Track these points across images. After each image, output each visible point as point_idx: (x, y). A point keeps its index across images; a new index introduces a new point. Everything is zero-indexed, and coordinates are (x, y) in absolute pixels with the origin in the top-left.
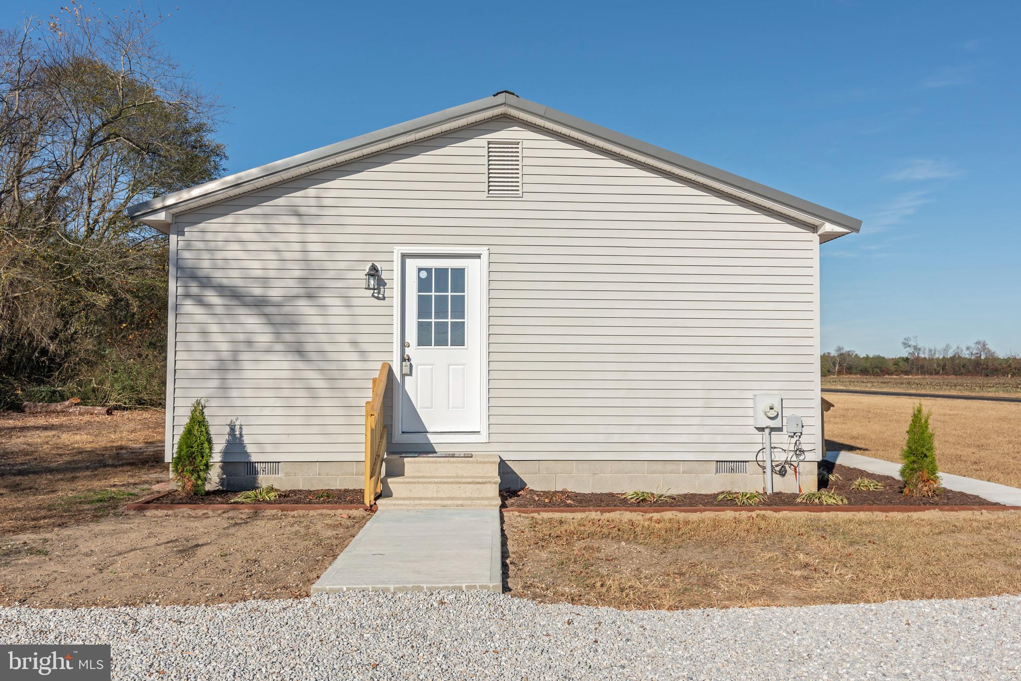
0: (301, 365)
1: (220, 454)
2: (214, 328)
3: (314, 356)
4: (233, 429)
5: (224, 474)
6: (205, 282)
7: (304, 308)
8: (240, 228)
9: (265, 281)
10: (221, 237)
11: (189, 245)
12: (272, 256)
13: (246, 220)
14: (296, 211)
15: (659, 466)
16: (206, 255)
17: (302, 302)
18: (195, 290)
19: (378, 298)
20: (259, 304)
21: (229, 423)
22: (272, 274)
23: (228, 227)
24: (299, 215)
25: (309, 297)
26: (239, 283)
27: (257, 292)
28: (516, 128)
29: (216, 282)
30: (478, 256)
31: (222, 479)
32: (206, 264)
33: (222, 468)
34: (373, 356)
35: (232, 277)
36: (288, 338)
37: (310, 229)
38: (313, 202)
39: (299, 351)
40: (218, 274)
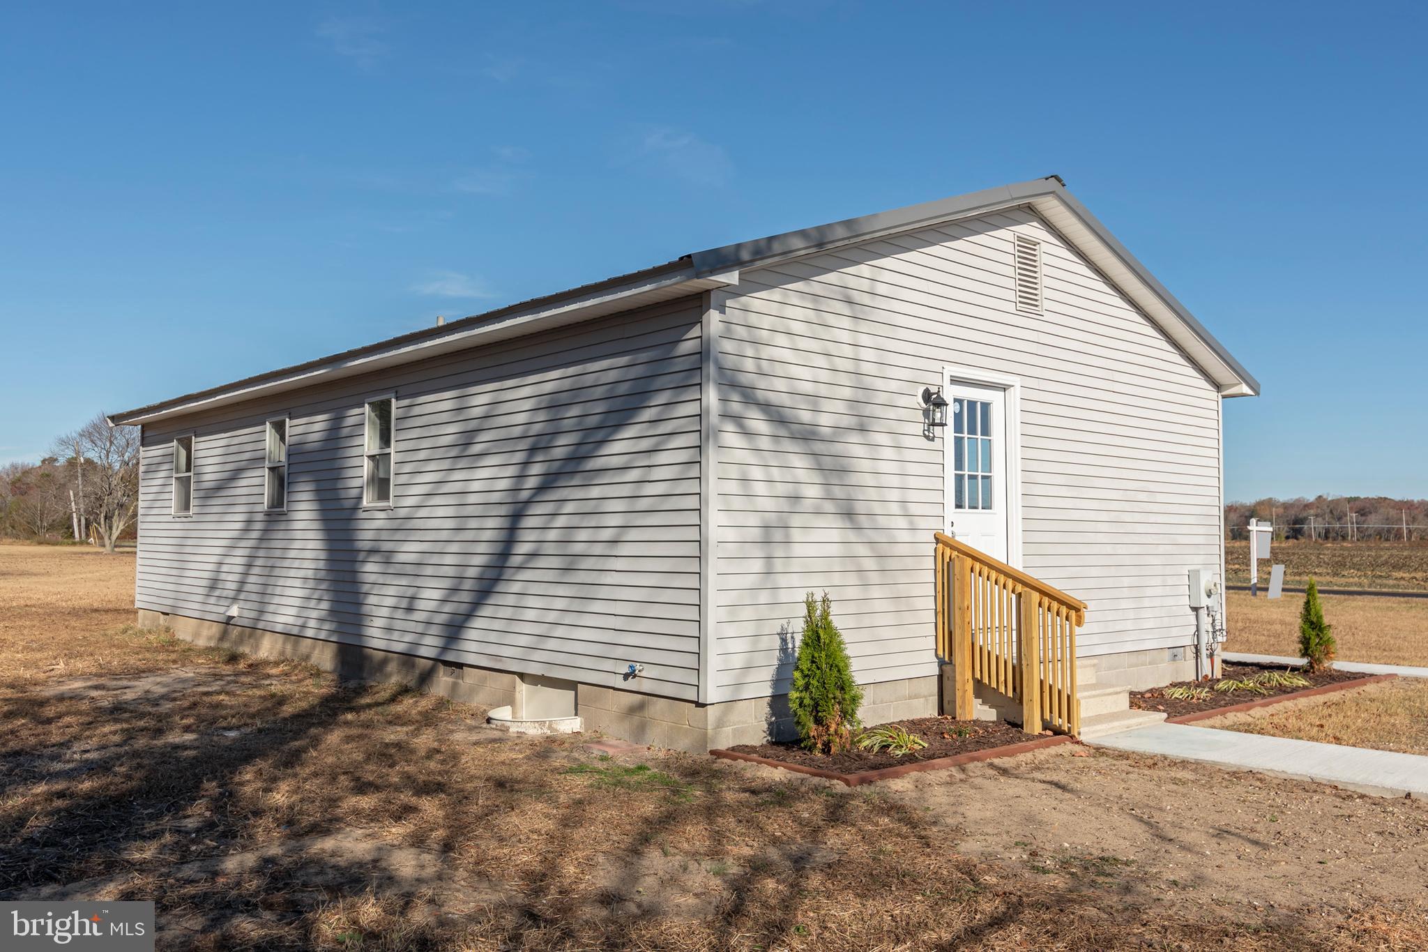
0: (852, 536)
1: (769, 683)
2: (757, 473)
3: (864, 521)
4: (784, 641)
5: (773, 715)
6: (749, 396)
7: (854, 447)
8: (789, 312)
9: (814, 400)
10: (766, 322)
11: (728, 330)
12: (821, 361)
13: (795, 300)
14: (848, 297)
15: (1133, 658)
16: (749, 351)
17: (855, 437)
18: (736, 407)
19: (927, 437)
20: (806, 436)
21: (779, 631)
22: (823, 390)
23: (774, 308)
24: (850, 302)
25: (862, 429)
26: (785, 400)
27: (806, 416)
28: (1035, 224)
29: (760, 395)
30: (1004, 388)
31: (770, 724)
32: (749, 365)
33: (771, 705)
34: (922, 523)
35: (776, 390)
36: (838, 492)
37: (864, 326)
38: (865, 285)
39: (849, 514)
40: (761, 383)
